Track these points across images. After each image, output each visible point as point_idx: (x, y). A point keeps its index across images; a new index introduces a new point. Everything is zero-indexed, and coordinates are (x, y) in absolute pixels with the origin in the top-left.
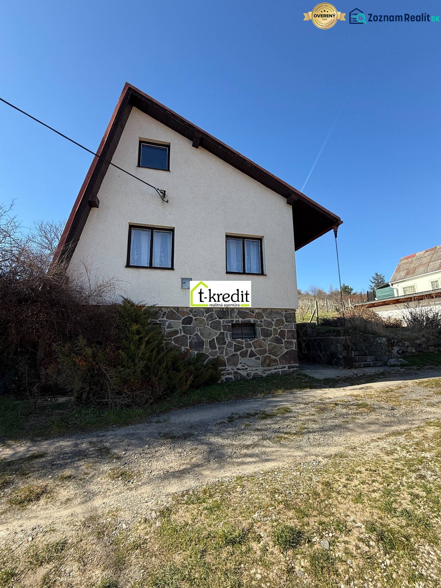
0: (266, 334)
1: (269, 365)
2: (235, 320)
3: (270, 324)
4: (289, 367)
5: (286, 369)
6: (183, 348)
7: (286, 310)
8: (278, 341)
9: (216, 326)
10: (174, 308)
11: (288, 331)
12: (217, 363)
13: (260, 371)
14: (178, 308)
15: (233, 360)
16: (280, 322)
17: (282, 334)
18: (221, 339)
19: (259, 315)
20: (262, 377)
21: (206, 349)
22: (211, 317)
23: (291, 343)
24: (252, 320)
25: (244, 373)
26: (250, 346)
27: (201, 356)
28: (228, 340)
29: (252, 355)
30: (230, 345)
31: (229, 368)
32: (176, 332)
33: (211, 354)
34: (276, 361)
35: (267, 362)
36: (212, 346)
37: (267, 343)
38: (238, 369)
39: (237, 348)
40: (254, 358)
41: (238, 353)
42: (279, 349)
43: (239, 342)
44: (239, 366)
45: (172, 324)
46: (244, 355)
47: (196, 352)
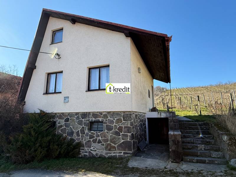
0: (109, 128)
1: (110, 150)
2: (90, 119)
3: (112, 122)
4: (124, 153)
5: (122, 154)
6: (64, 135)
7: (124, 112)
8: (117, 134)
9: (80, 123)
10: (61, 113)
11: (125, 127)
12: (79, 145)
13: (104, 153)
14: (63, 113)
15: (89, 144)
16: (119, 121)
17: (120, 129)
18: (83, 131)
19: (105, 116)
20: (105, 157)
21: (75, 137)
22: (78, 118)
23: (127, 136)
24: (100, 119)
25: (94, 153)
26: (98, 136)
27: (72, 140)
28: (86, 131)
29: (99, 142)
30: (87, 135)
31: (86, 149)
32: (62, 126)
33: (77, 139)
34: (114, 147)
35: (109, 148)
36: (78, 135)
37: (110, 135)
38: (91, 150)
39: (91, 137)
40: (100, 144)
41: (91, 140)
42: (117, 139)
43: (92, 133)
44: (92, 148)
45: (60, 121)
46: (95, 141)
47: (70, 138)
